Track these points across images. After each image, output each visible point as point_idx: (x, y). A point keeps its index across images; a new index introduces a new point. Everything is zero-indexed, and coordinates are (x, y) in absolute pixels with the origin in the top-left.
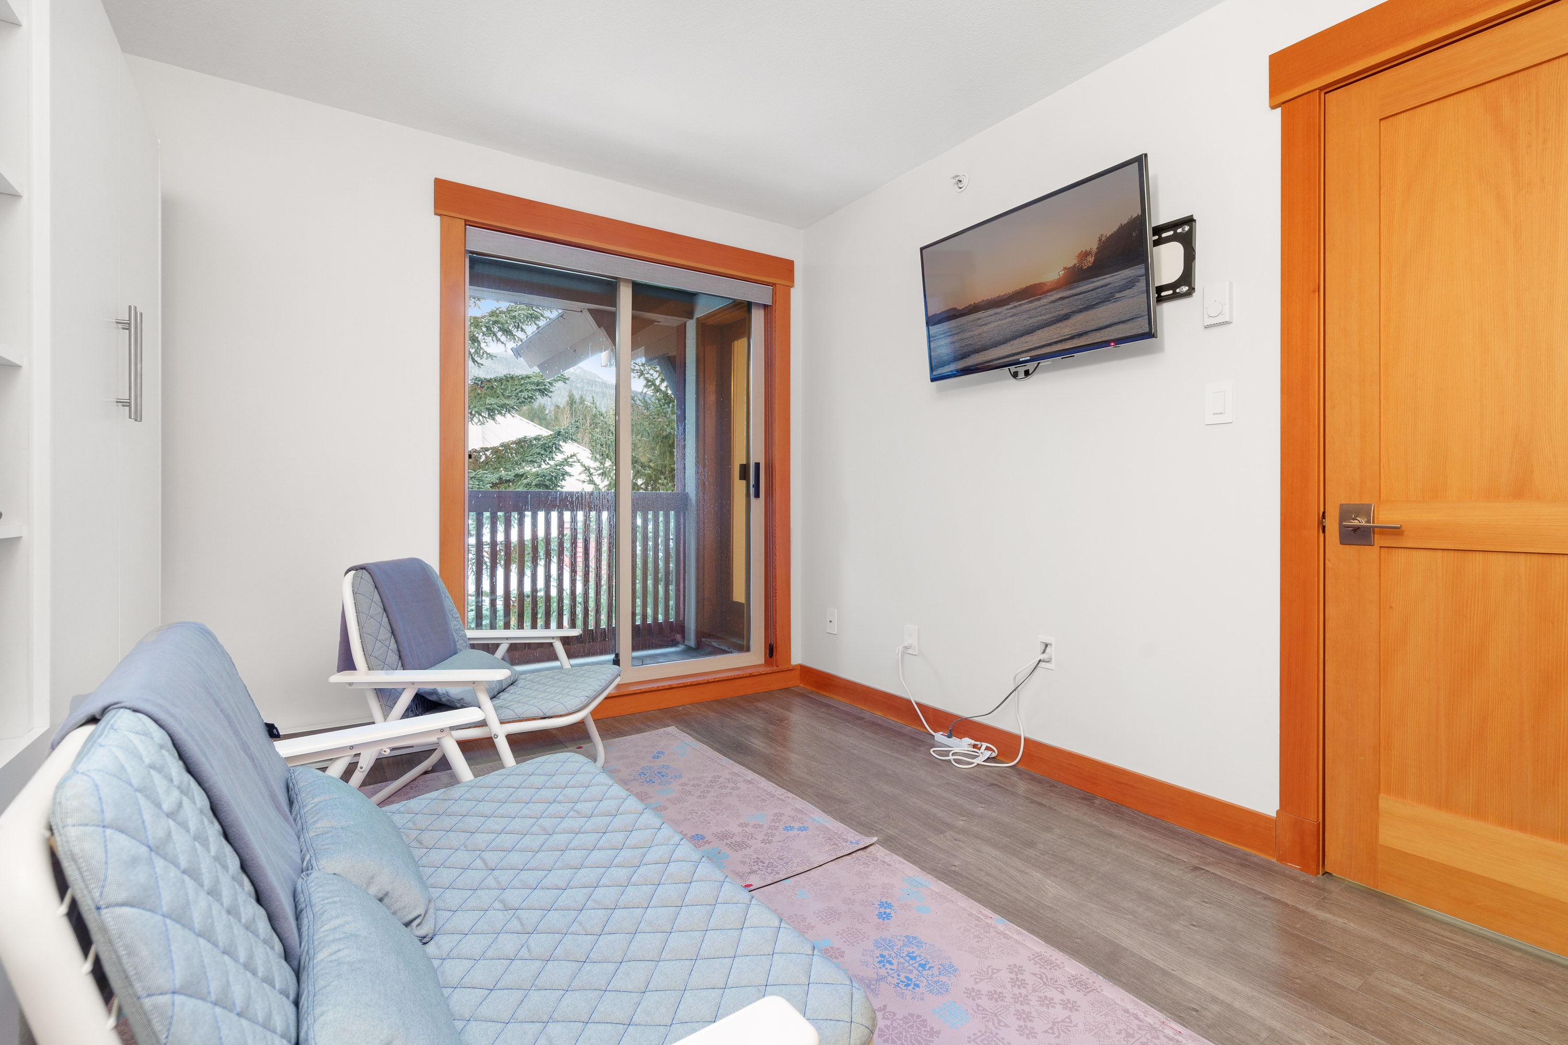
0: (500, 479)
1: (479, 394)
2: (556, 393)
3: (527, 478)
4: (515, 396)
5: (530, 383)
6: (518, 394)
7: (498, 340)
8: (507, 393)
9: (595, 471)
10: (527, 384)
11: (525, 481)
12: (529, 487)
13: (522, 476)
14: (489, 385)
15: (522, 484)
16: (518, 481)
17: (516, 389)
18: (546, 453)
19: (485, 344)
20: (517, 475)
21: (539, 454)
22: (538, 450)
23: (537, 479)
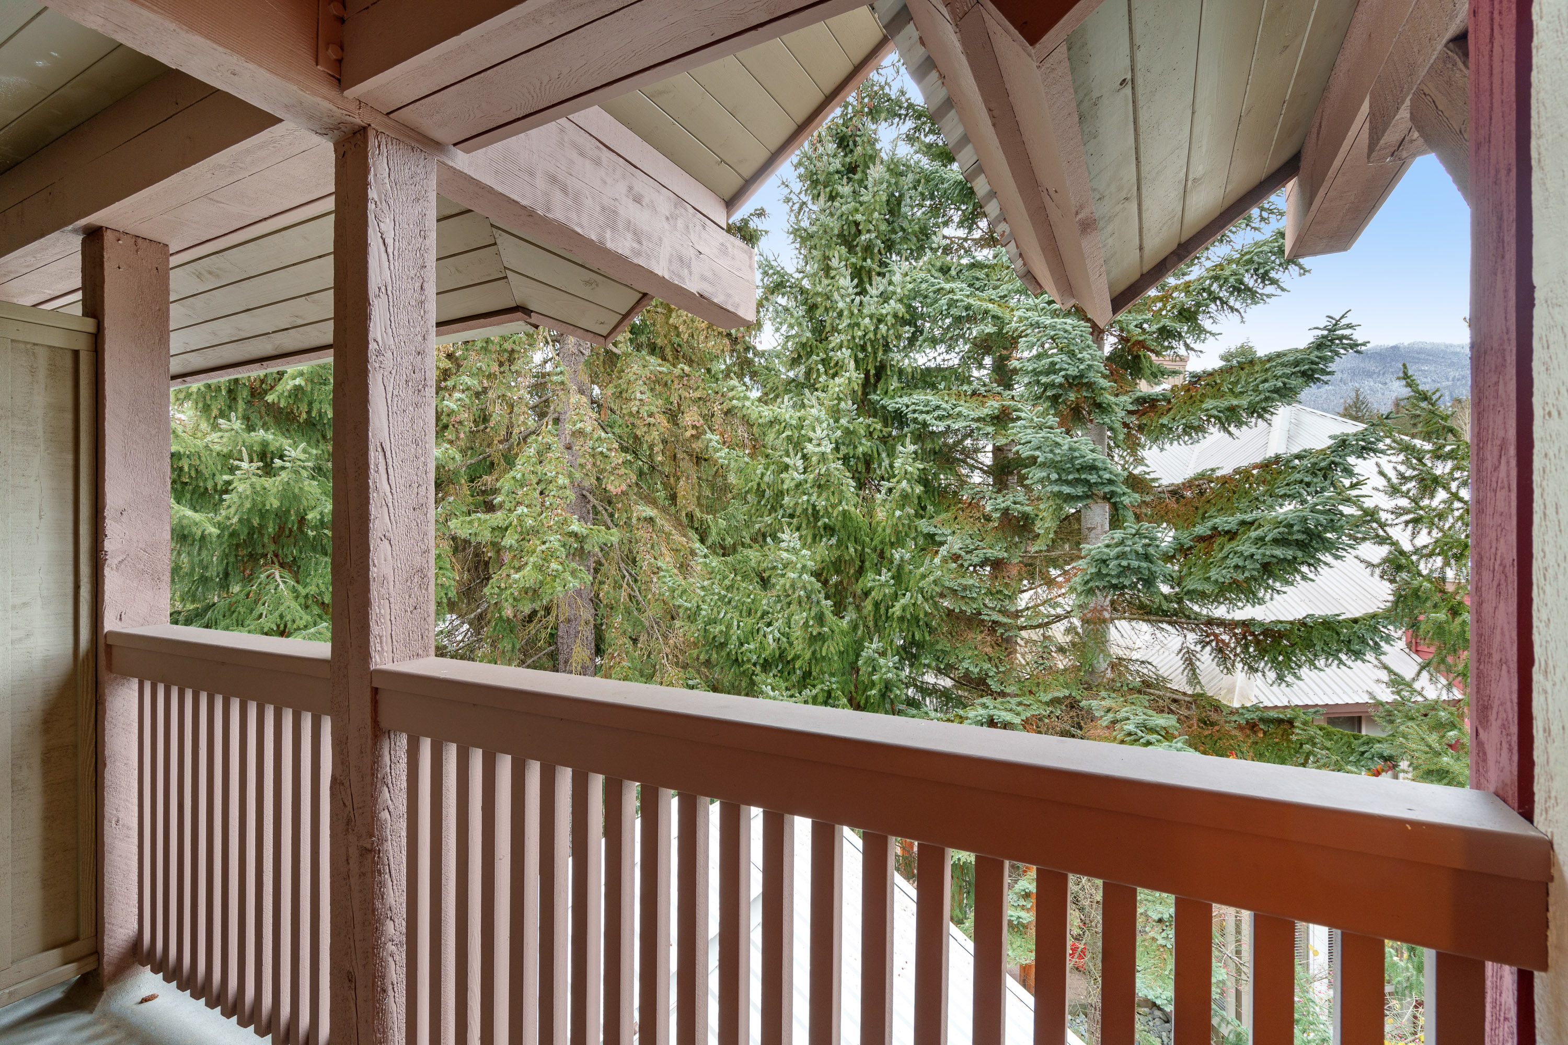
0: (1214, 528)
1: (1191, 397)
2: (1338, 376)
3: (1260, 526)
4: (1253, 390)
5: (1283, 365)
6: (1257, 386)
7: (1232, 309)
8: (1238, 389)
9: (1393, 516)
10: (1275, 367)
11: (1253, 534)
12: (1260, 543)
13: (1252, 523)
14: (1210, 380)
15: (1249, 538)
16: (1244, 533)
17: (1256, 379)
18: (1315, 480)
19: (1211, 320)
20: (1243, 523)
21: (1301, 482)
22: (1298, 476)
23: (1277, 530)
